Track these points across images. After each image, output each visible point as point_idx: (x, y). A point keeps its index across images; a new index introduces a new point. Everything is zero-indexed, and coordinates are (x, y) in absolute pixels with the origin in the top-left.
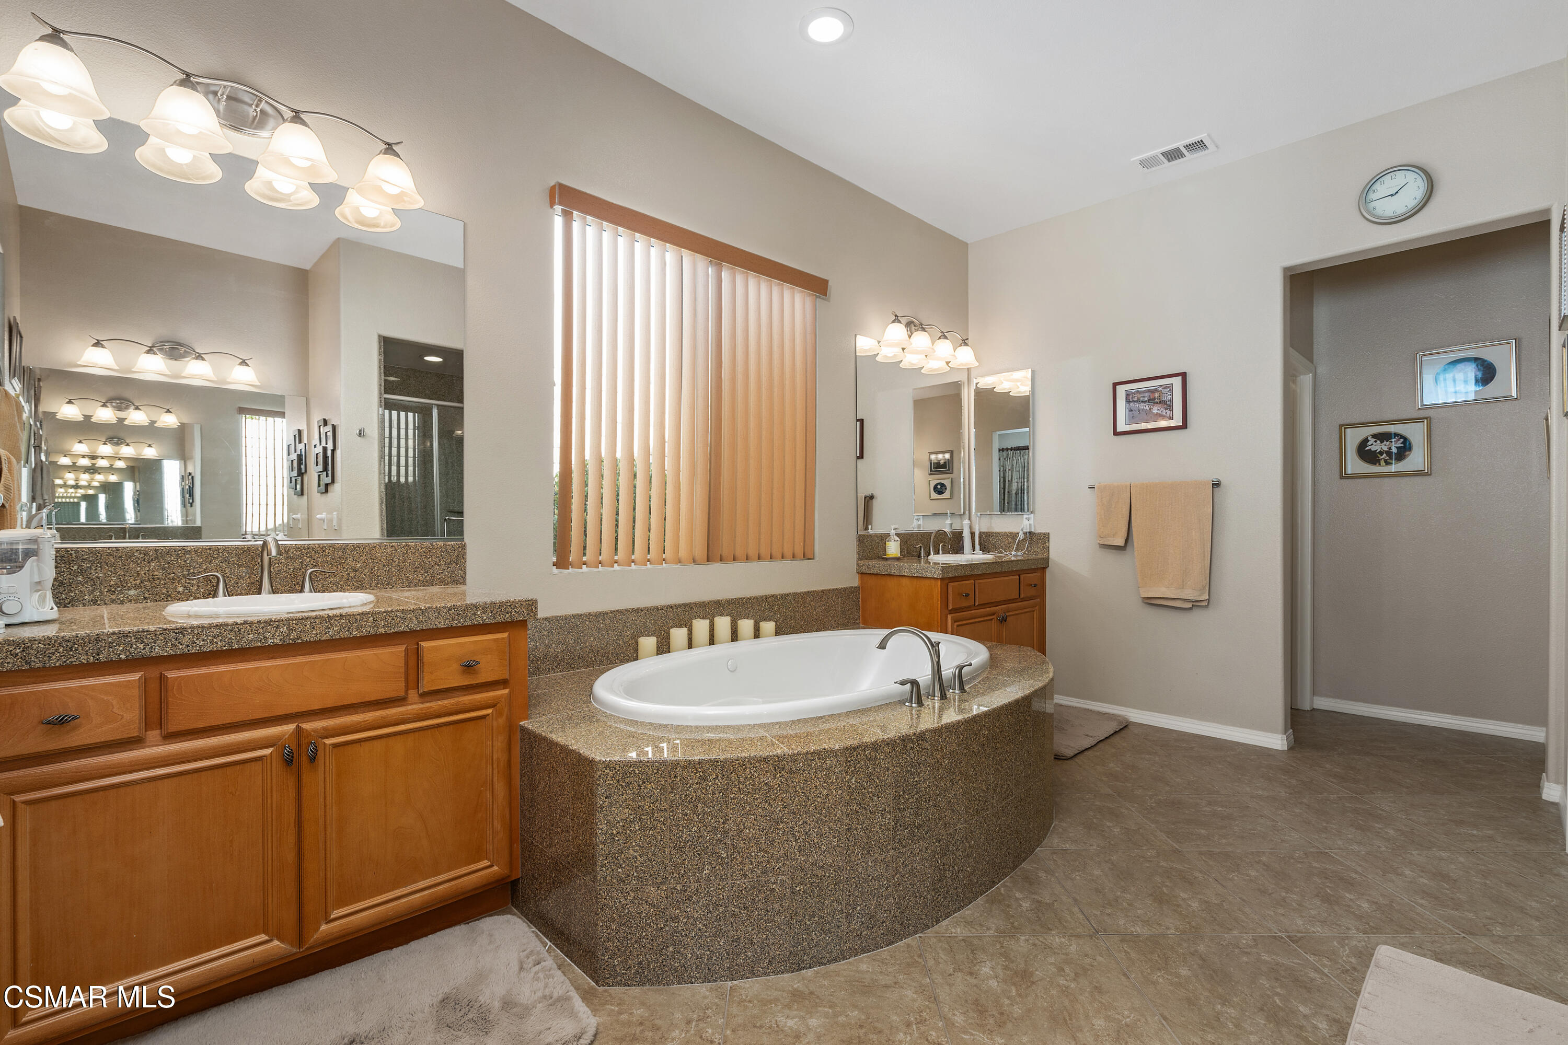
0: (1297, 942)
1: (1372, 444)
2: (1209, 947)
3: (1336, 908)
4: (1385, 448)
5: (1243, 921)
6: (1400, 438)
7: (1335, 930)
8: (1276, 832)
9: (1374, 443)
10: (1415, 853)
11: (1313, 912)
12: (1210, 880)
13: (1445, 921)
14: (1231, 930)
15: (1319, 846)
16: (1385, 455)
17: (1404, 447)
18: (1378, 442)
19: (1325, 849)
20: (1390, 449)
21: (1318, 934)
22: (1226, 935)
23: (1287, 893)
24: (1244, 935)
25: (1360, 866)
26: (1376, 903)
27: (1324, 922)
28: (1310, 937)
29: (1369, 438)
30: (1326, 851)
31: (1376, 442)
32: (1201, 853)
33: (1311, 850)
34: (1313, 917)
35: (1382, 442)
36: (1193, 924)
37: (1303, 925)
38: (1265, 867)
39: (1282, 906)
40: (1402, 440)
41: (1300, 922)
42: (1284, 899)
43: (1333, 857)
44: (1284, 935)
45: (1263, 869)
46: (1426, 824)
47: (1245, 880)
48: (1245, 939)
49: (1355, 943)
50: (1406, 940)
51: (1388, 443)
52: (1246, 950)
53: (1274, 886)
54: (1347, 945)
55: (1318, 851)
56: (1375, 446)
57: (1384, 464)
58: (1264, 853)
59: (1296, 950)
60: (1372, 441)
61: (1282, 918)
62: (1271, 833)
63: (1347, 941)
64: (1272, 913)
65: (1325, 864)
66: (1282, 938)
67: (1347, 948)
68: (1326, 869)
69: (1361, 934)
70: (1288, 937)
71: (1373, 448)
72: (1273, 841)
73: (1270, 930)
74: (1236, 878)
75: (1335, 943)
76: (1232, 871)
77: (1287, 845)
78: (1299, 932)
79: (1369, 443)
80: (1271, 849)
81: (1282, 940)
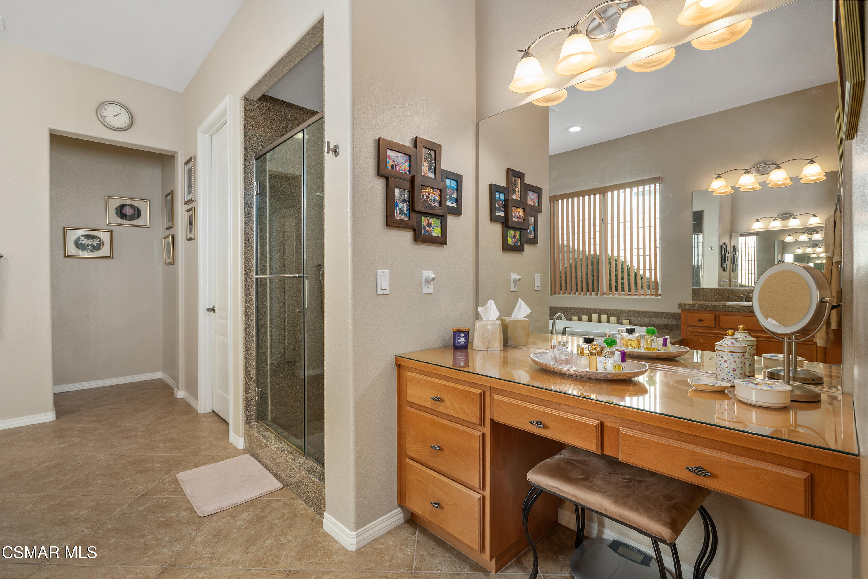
0: (147, 494)
1: (83, 240)
2: (112, 523)
3: (149, 473)
4: (90, 243)
5: (116, 503)
6: (98, 239)
7: (156, 480)
8: (91, 459)
9: (84, 240)
10: (156, 436)
11: (142, 480)
12: (81, 497)
13: (187, 454)
14: (115, 510)
15: (117, 454)
16: (90, 247)
17: (100, 244)
18: (86, 239)
19: (121, 453)
20: (93, 244)
21: (152, 486)
22: (115, 513)
23: (123, 479)
24: (123, 507)
25: (142, 452)
26: (160, 462)
27: (149, 481)
28: (150, 489)
29: (81, 237)
30: (122, 454)
31: (85, 239)
32: (61, 489)
33: (116, 457)
34: (144, 481)
35: (88, 240)
36: (94, 520)
37: (143, 487)
38: (102, 476)
39: (127, 486)
40: (99, 240)
41: (140, 487)
42: (125, 482)
43: (128, 455)
44: (139, 496)
45: (102, 477)
46: (150, 424)
47: (99, 487)
48: (125, 508)
49: (167, 480)
50: (182, 468)
51: (92, 240)
52: (130, 512)
53: (115, 481)
54: (165, 482)
55: (118, 456)
56: (85, 241)
57: (90, 251)
58: (95, 470)
59: (150, 497)
60: (83, 238)
61: (132, 490)
62: (89, 460)
63: (164, 481)
64: (125, 491)
65: (127, 459)
66: (139, 497)
67: (166, 483)
68: (129, 461)
69: (166, 476)
70: (141, 495)
71: (83, 242)
72: (94, 463)
73: (132, 498)
74: (93, 488)
75: (161, 485)
76: (88, 487)
77: (103, 461)
78: (144, 490)
79: (81, 240)
80: (96, 467)
81: (141, 498)
